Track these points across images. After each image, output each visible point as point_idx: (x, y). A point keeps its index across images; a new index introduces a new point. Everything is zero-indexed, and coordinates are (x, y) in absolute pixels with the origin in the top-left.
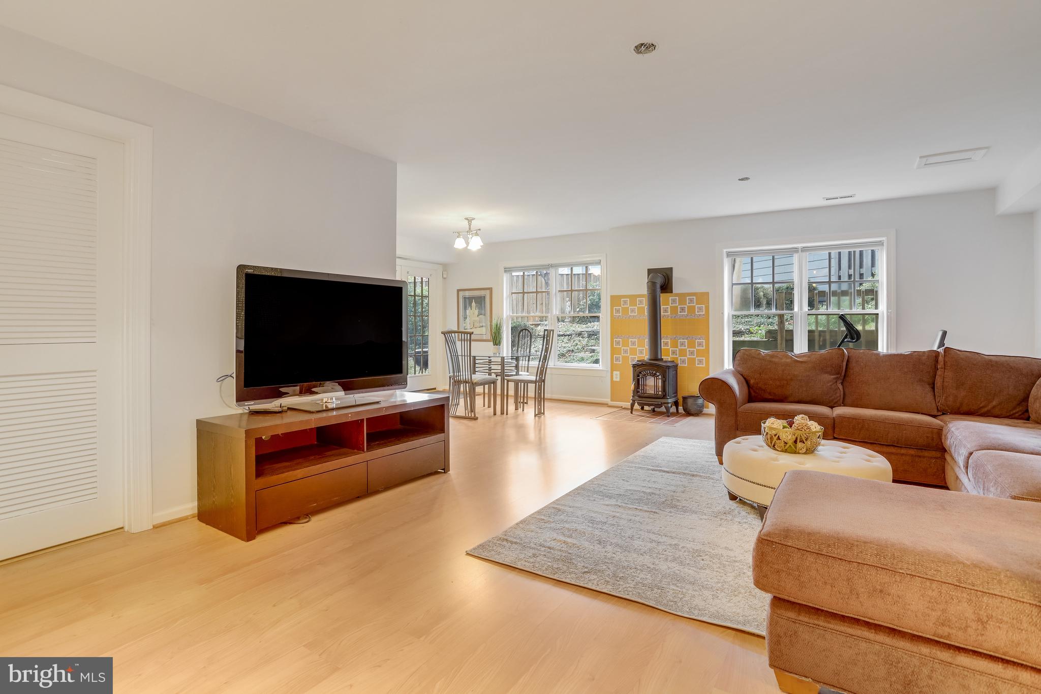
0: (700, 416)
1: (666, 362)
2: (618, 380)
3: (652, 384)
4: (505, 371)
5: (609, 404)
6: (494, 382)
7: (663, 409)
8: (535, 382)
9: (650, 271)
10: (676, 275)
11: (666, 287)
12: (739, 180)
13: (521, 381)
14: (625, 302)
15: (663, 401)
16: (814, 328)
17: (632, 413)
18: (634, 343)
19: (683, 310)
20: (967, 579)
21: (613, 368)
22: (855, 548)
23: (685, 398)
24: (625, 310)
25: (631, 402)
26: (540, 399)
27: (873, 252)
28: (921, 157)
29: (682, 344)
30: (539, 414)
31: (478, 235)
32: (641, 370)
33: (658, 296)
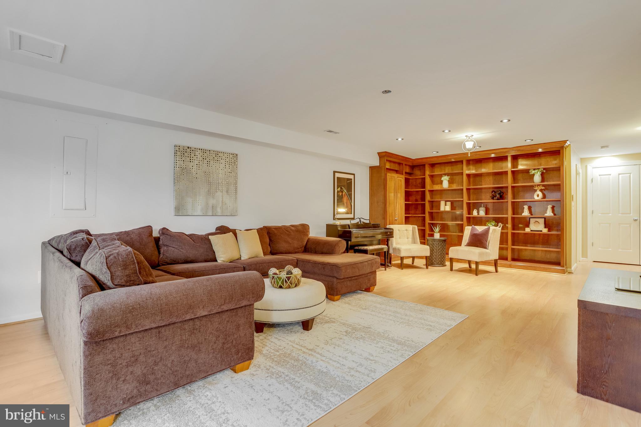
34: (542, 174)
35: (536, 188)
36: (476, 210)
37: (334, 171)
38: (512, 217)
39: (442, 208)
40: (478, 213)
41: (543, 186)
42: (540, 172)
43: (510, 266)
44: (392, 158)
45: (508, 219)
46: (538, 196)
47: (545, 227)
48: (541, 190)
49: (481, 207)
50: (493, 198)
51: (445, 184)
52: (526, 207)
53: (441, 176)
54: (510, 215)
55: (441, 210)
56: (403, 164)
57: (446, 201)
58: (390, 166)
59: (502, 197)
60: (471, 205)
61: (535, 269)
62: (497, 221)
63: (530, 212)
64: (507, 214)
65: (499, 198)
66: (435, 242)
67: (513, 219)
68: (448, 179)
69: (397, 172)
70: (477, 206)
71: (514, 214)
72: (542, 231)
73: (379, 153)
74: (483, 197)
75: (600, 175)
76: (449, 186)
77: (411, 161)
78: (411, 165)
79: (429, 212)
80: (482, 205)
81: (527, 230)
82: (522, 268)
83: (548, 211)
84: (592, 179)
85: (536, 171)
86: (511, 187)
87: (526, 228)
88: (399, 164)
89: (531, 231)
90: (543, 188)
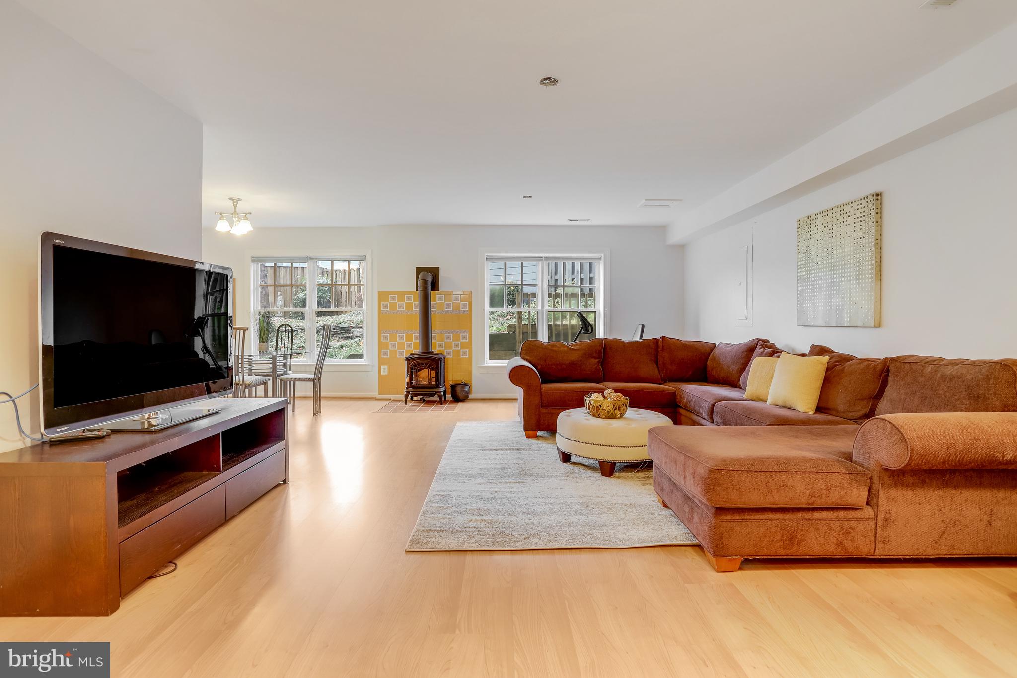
0: (466, 402)
1: (437, 354)
2: (386, 373)
3: (425, 376)
4: (277, 370)
5: (377, 398)
6: (265, 384)
7: (436, 398)
8: (313, 380)
9: (419, 270)
10: (442, 274)
11: (435, 285)
12: (524, 197)
13: (290, 380)
14: (393, 298)
15: (437, 390)
16: (552, 323)
17: (406, 404)
18: (402, 338)
19: (449, 306)
20: (819, 467)
21: (381, 362)
22: (765, 463)
23: (454, 387)
24: (393, 306)
25: (405, 393)
26: (317, 398)
27: (591, 264)
28: (646, 200)
29: (448, 338)
30: (316, 413)
31: (247, 219)
32: (416, 364)
33: (429, 293)
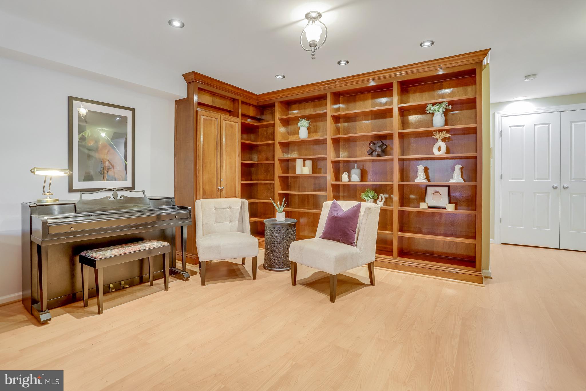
34: (446, 113)
35: (437, 136)
36: (346, 174)
37: (69, 96)
38: (399, 185)
39: (298, 172)
40: (349, 177)
41: (448, 131)
42: (442, 109)
43: (396, 267)
44: (212, 86)
45: (393, 187)
46: (439, 149)
47: (450, 202)
48: (444, 140)
49: (354, 168)
50: (371, 154)
51: (303, 134)
52: (421, 168)
53: (297, 119)
54: (396, 181)
55: (297, 173)
56: (238, 100)
57: (304, 160)
58: (213, 102)
59: (384, 152)
60: (341, 165)
61: (434, 273)
62: (378, 190)
63: (427, 177)
64: (392, 180)
65: (380, 153)
66: (274, 228)
67: (401, 187)
68: (307, 125)
69: (230, 112)
70: (348, 166)
71: (402, 180)
72: (445, 208)
73: (183, 75)
74: (358, 153)
75: (510, 127)
76: (309, 137)
77: (254, 97)
78: (256, 104)
79: (280, 177)
80: (356, 164)
81: (423, 206)
82: (415, 270)
83: (456, 175)
84: (501, 132)
85: (437, 107)
86: (397, 135)
87: (421, 204)
88: (234, 100)
89: (429, 207)
90: (448, 135)
